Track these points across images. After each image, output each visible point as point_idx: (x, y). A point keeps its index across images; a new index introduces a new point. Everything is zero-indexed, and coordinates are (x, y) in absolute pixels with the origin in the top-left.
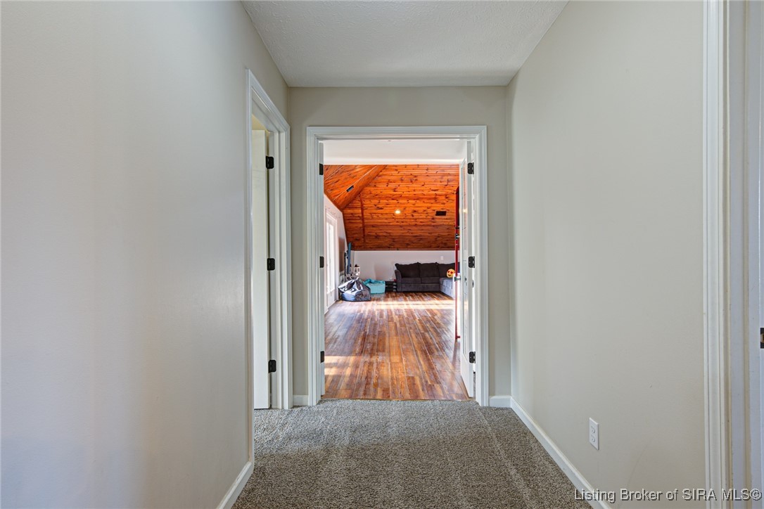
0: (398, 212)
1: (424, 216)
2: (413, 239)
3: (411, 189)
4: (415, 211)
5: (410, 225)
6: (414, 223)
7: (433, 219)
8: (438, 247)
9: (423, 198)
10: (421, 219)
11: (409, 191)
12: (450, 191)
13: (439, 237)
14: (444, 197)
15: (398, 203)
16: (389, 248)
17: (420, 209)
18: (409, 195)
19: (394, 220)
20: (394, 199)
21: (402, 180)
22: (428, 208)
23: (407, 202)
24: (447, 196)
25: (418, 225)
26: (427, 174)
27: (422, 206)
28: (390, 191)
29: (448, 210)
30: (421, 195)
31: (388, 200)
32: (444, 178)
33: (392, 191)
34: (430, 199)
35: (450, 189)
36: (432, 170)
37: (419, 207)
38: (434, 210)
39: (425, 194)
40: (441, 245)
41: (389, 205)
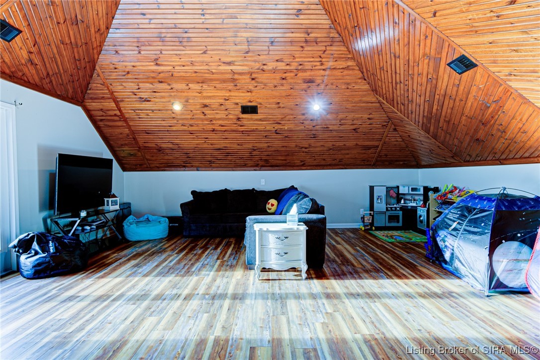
0: (177, 107)
1: (222, 115)
2: (216, 153)
3: (184, 60)
4: (206, 106)
5: (204, 131)
6: (210, 127)
7: (238, 119)
8: (257, 166)
9: (211, 80)
10: (219, 119)
11: (183, 64)
12: (257, 64)
13: (255, 150)
14: (248, 77)
15: (172, 89)
16: (184, 168)
17: (214, 101)
18: (186, 72)
19: (176, 122)
20: (161, 82)
21: (162, 39)
22: (225, 100)
23: (187, 87)
24: (254, 76)
25: (217, 131)
26: (208, 26)
27: (214, 95)
28: (148, 63)
29: (261, 104)
30: (208, 73)
31: (152, 83)
32: (239, 34)
33: (152, 63)
34: (224, 81)
35: (255, 61)
36: (212, 17)
37: (210, 97)
38: (237, 104)
39: (214, 71)
40: (261, 163)
41: (158, 92)
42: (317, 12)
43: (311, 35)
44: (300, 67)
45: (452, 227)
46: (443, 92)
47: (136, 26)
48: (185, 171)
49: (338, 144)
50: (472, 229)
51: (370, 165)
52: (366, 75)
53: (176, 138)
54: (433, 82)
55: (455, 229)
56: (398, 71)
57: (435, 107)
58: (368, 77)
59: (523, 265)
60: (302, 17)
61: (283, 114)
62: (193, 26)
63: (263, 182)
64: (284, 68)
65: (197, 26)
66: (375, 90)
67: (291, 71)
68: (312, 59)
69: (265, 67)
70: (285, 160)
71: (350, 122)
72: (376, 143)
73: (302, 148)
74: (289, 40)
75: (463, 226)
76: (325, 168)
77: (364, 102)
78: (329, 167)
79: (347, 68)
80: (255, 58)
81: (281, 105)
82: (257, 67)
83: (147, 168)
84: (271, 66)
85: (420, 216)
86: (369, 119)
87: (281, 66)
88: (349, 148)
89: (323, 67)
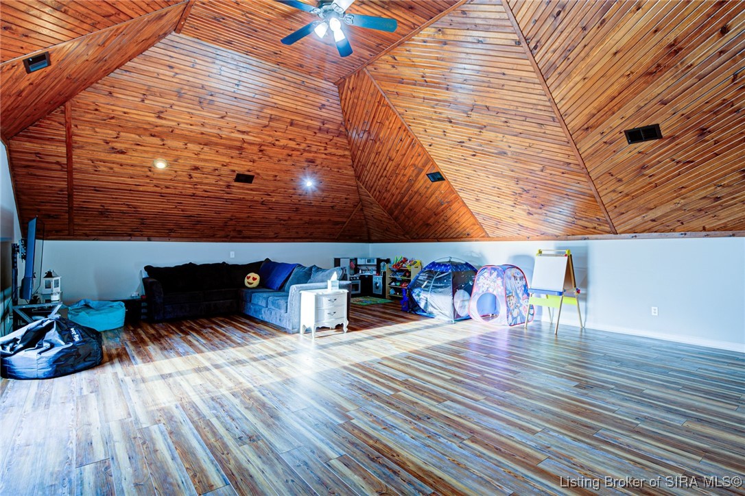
0: (161, 165)
1: (212, 180)
2: (183, 220)
3: (195, 119)
4: (196, 168)
5: (181, 194)
6: (191, 192)
7: (228, 186)
8: (227, 237)
9: (217, 144)
10: (206, 184)
11: (192, 123)
12: (271, 138)
13: (231, 220)
14: (256, 148)
15: (164, 145)
16: (129, 238)
17: (208, 165)
18: (191, 132)
19: (148, 181)
20: (154, 136)
21: (179, 95)
22: (223, 165)
23: (184, 147)
24: (263, 148)
25: (197, 196)
26: (236, 96)
27: (212, 159)
28: (147, 114)
29: (258, 174)
30: (216, 137)
31: (139, 135)
32: (265, 111)
33: (153, 115)
34: (230, 148)
35: (270, 136)
36: (246, 89)
37: (206, 161)
38: (234, 171)
39: (223, 136)
40: (232, 234)
41: (141, 146)
42: (336, 110)
43: (326, 126)
44: (307, 148)
45: (424, 285)
46: (416, 190)
47: (155, 75)
48: (129, 240)
49: (314, 218)
50: (439, 285)
51: (334, 239)
52: (355, 164)
53: (138, 200)
54: (411, 182)
55: (426, 287)
56: (387, 169)
57: (406, 198)
58: (357, 166)
59: (466, 303)
60: (324, 110)
61: (276, 187)
62: (222, 92)
63: (232, 255)
64: (293, 146)
65: (226, 93)
66: (358, 177)
67: (298, 150)
68: (319, 144)
69: (277, 143)
70: (259, 232)
71: (330, 200)
72: (344, 220)
73: (282, 220)
74: (307, 125)
75: (432, 284)
76: (296, 240)
77: (346, 185)
78: (299, 240)
79: (343, 156)
80: (271, 133)
81: (278, 178)
82: (270, 141)
83: (69, 235)
84: (283, 142)
85: (376, 283)
86: (346, 199)
87: (292, 144)
88: (322, 223)
89: (326, 152)
